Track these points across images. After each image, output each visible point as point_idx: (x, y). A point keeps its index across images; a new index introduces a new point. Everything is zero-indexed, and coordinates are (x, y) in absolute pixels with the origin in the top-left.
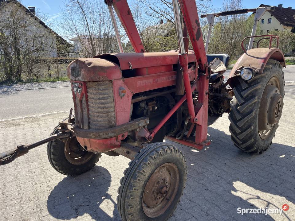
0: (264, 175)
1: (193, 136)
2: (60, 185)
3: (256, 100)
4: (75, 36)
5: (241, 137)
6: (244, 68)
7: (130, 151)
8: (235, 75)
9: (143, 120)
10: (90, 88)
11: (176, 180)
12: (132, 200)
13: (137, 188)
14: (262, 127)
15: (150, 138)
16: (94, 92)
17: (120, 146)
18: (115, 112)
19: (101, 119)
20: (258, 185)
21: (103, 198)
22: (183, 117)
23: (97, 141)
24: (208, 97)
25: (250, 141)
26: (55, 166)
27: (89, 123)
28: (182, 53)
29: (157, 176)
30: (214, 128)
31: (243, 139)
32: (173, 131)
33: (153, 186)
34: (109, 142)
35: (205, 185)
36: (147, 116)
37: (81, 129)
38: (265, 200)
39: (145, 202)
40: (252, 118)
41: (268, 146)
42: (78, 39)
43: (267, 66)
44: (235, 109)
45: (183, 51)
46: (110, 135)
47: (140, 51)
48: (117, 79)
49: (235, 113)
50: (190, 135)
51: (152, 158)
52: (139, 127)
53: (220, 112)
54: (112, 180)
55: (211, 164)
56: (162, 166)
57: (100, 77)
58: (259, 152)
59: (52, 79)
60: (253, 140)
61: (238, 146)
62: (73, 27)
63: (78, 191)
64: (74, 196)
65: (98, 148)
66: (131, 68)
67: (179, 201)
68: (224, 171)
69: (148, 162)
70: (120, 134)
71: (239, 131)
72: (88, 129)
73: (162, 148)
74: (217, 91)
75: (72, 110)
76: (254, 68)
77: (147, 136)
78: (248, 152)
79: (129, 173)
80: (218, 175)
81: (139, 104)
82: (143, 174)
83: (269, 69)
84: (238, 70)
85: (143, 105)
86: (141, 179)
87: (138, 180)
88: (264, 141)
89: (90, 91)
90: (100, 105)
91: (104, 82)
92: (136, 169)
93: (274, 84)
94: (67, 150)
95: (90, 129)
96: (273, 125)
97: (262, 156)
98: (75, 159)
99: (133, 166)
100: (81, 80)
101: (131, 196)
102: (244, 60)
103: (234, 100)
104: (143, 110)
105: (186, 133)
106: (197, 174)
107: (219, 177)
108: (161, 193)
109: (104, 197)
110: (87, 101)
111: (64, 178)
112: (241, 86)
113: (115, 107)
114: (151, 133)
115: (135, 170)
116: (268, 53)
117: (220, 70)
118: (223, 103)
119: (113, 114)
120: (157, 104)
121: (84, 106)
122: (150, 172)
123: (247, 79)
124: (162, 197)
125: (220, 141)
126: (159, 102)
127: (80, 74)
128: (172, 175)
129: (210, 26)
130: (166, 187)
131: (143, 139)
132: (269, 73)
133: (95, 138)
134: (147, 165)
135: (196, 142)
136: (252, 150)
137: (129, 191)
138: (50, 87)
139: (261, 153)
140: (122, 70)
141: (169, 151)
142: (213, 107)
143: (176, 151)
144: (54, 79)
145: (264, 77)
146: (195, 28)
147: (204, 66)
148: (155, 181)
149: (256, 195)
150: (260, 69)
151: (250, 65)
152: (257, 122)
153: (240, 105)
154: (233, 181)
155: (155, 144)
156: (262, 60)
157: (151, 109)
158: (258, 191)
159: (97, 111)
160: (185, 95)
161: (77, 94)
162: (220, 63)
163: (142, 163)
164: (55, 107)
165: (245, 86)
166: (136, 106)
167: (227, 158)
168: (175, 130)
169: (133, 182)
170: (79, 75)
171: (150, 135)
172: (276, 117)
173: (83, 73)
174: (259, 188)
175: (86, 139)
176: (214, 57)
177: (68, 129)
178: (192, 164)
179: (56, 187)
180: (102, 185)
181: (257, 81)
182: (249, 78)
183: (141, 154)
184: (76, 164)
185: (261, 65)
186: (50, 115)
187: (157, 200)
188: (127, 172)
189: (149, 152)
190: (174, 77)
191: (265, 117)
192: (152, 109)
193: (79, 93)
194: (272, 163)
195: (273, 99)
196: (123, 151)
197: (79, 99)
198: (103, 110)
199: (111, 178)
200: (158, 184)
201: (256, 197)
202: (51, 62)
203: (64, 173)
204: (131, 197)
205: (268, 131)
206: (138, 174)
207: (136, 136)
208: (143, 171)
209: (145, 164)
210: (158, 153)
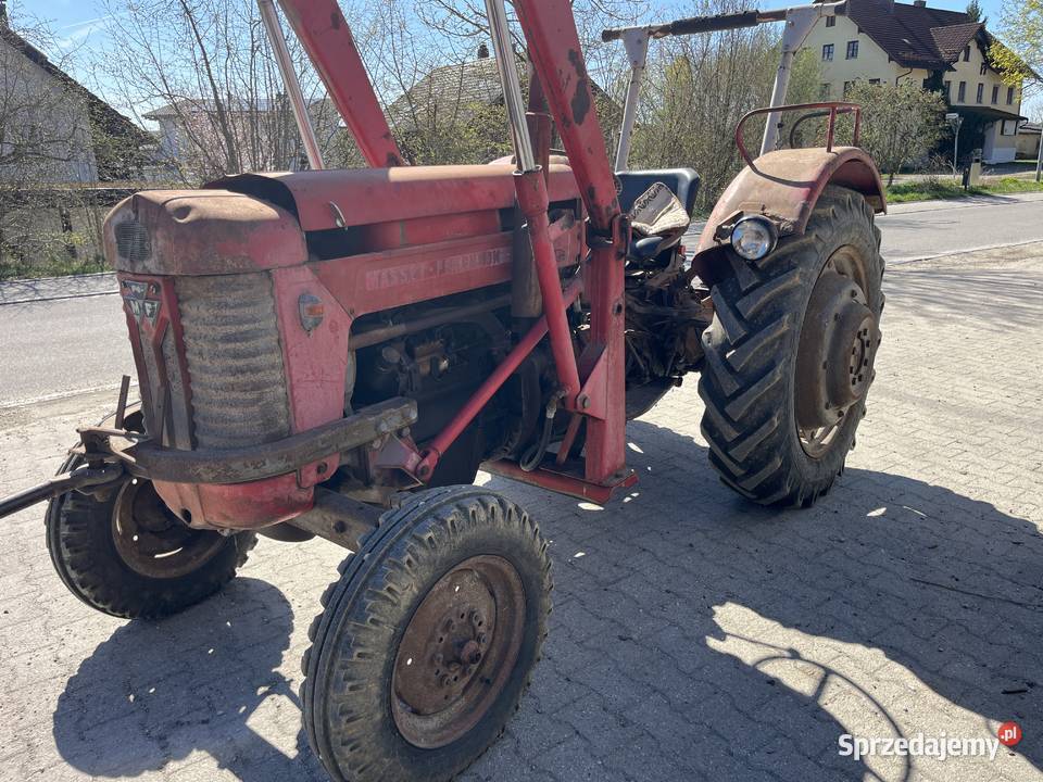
0: (814, 580)
1: (578, 457)
2: (102, 655)
3: (785, 328)
4: (160, 103)
5: (741, 452)
6: (745, 218)
7: (349, 521)
8: (716, 244)
9: (394, 410)
10: (188, 300)
11: (515, 613)
12: (352, 693)
13: (370, 650)
14: (809, 418)
15: (423, 471)
16: (204, 313)
17: (313, 504)
18: (289, 383)
19: (235, 412)
20: (793, 613)
21: (262, 690)
22: (543, 392)
23: (227, 491)
24: (622, 322)
25: (770, 466)
26: (80, 589)
27: (193, 427)
28: (525, 169)
29: (444, 604)
30: (660, 426)
31: (748, 458)
32: (510, 444)
33: (431, 639)
34: (268, 492)
35: (620, 624)
36: (409, 392)
37: (165, 449)
38: (814, 663)
39: (405, 697)
40: (774, 388)
41: (831, 481)
42: (174, 112)
43: (820, 211)
44: (718, 359)
45: (529, 163)
46: (271, 467)
47: (385, 160)
48: (290, 266)
49: (717, 374)
50: (568, 456)
51: (420, 541)
52: (382, 435)
53: (675, 371)
54: (295, 626)
55: (644, 550)
56: (461, 566)
57: (223, 261)
58: (800, 503)
59: (76, 265)
60: (778, 462)
61: (732, 484)
62: (150, 69)
63: (167, 672)
64: (152, 691)
65: (229, 514)
66: (342, 223)
67: (529, 684)
68: (687, 572)
69: (405, 559)
70: (308, 463)
71: (735, 434)
72: (189, 449)
73: (458, 506)
74: (659, 297)
75: (126, 380)
76: (778, 219)
77: (410, 465)
78: (763, 502)
79: (340, 601)
80: (665, 587)
81: (380, 354)
82: (388, 599)
83: (828, 218)
84: (724, 224)
85: (393, 355)
86: (382, 619)
87: (373, 621)
88: (818, 463)
89: (191, 310)
90: (231, 362)
91: (242, 277)
92: (365, 584)
93: (849, 269)
94: (122, 527)
95: (198, 450)
96: (845, 410)
97: (813, 515)
98: (157, 556)
99: (355, 574)
100: (154, 271)
101: (348, 678)
102: (744, 191)
103: (715, 329)
104: (397, 376)
105: (554, 448)
106: (597, 586)
107: (668, 592)
108: (459, 661)
109: (266, 689)
110: (181, 348)
111: (116, 627)
112: (737, 280)
113: (287, 368)
114: (424, 456)
115: (362, 589)
116: (821, 166)
117: (669, 225)
118: (683, 340)
119: (281, 390)
120: (446, 352)
121: (173, 365)
122: (415, 589)
123: (756, 257)
124: (464, 673)
125: (676, 468)
126: (453, 344)
127: (147, 248)
128: (498, 596)
129: (635, 69)
130: (478, 640)
131: (399, 477)
132: (826, 233)
133: (216, 480)
134: (402, 568)
135: (588, 476)
136: (777, 497)
137: (338, 662)
138: (71, 293)
139: (807, 504)
140: (307, 233)
141: (482, 516)
142: (647, 355)
143: (507, 514)
144: (86, 264)
145: (810, 247)
146: (569, 78)
147: (604, 211)
148: (436, 620)
149: (787, 645)
150: (796, 219)
151: (763, 209)
152: (792, 401)
153: (735, 346)
154: (714, 605)
155: (435, 491)
156: (804, 190)
157: (425, 369)
158: (792, 632)
159: (219, 381)
160: (545, 316)
161: (142, 322)
162: (668, 201)
163: (386, 561)
164: (89, 369)
165: (750, 280)
166: (366, 359)
167: (698, 525)
168: (517, 440)
169: (353, 631)
170: (144, 254)
171: (420, 462)
172: (854, 383)
173: (159, 242)
174: (798, 622)
175: (185, 486)
176: (647, 181)
177: (111, 453)
178: (579, 555)
179: (86, 664)
180: (258, 644)
181: (790, 262)
182: (760, 254)
183: (381, 531)
184: (162, 575)
185: (799, 206)
186: (69, 398)
187: (446, 688)
188: (332, 597)
189: (410, 523)
190: (503, 255)
191: (818, 382)
192: (428, 369)
193: (150, 321)
194: (843, 536)
195: (842, 320)
196: (322, 521)
197: (151, 339)
198: (241, 379)
199: (293, 618)
200: (448, 631)
201: (786, 654)
202: (69, 201)
203: (116, 610)
204: (349, 684)
205: (831, 429)
206: (370, 603)
207: (371, 466)
208: (389, 590)
209: (395, 565)
210: (443, 522)
